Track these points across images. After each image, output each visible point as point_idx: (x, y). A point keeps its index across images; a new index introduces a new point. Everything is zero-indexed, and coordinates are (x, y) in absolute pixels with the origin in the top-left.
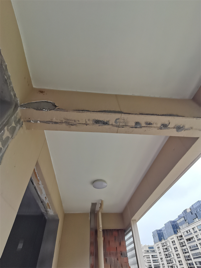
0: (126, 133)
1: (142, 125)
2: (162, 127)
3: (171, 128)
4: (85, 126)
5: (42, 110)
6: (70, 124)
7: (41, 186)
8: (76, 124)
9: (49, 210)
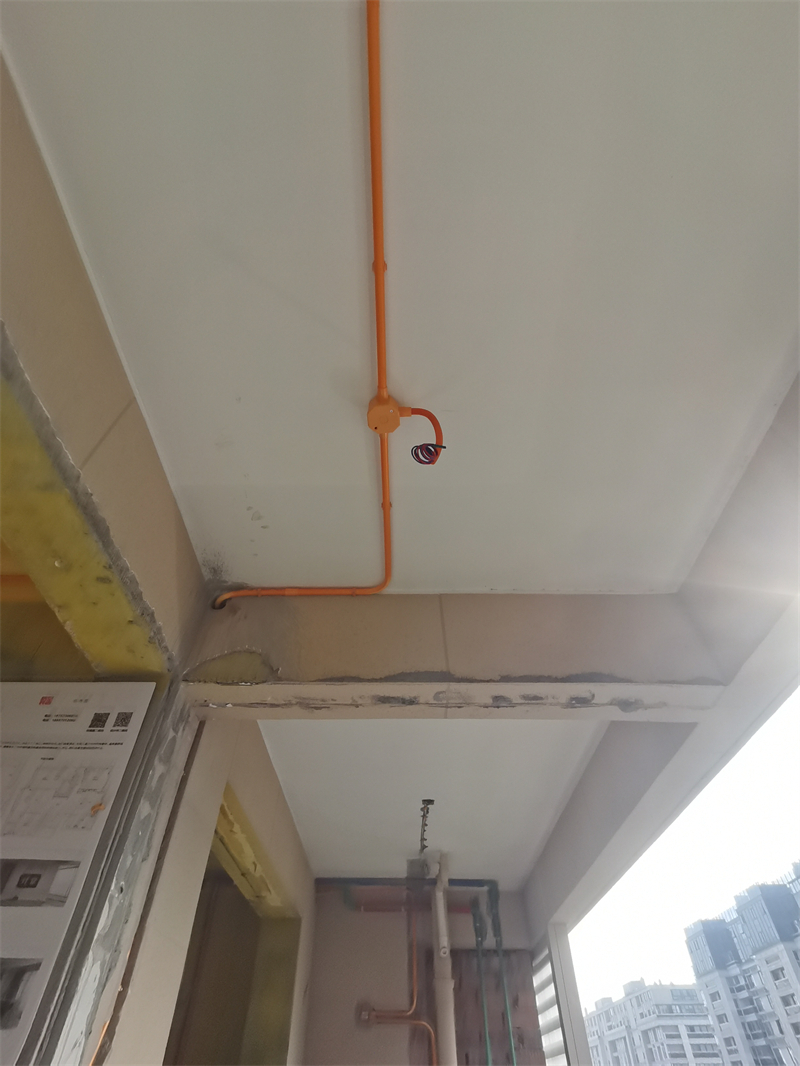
0: (472, 716)
1: (515, 702)
2: (574, 704)
3: (603, 705)
4: (353, 708)
5: (237, 684)
6: (312, 706)
7: (240, 837)
8: (328, 706)
9: (265, 893)
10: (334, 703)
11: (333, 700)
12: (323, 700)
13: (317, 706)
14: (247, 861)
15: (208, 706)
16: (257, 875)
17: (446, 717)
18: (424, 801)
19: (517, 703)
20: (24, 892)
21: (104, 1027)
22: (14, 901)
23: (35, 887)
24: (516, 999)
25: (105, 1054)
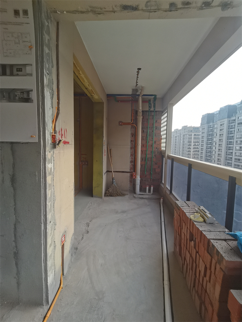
0: (159, 18)
2: (203, 7)
3: (215, 7)
7: (82, 76)
8: (103, 12)
9: (93, 95)
10: (105, 10)
11: (105, 8)
12: (101, 9)
13: (99, 12)
14: (86, 84)
15: (57, 12)
16: (90, 89)
17: (149, 19)
18: (138, 69)
19: (178, 8)
20: (19, 73)
21: (56, 108)
22: (18, 75)
23: (22, 71)
24: (157, 121)
25: (59, 114)
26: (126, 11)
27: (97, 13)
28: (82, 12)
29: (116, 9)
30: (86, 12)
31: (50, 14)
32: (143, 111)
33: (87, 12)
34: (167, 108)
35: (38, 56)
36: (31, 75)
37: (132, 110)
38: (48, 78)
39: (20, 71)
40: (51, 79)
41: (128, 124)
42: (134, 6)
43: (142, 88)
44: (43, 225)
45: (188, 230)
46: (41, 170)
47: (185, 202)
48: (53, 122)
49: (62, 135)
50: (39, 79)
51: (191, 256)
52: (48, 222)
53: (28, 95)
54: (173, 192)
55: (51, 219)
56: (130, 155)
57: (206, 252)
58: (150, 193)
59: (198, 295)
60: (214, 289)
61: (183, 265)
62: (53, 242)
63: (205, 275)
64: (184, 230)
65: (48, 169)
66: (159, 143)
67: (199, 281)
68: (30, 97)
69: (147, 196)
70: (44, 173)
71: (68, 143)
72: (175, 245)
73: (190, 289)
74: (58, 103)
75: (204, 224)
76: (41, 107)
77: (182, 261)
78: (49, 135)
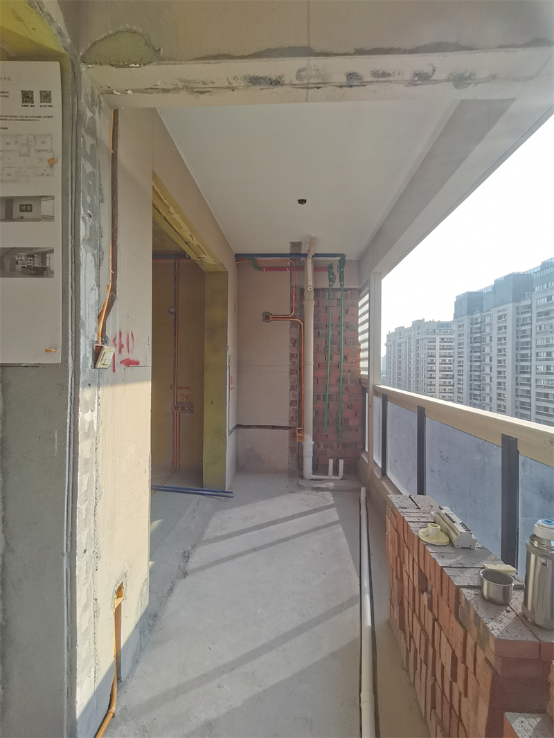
0: (328, 99)
1: (365, 80)
2: (416, 81)
3: (440, 81)
4: (230, 92)
5: (128, 66)
6: (196, 90)
7: (176, 216)
8: (209, 90)
9: (203, 256)
10: (213, 86)
11: (213, 83)
12: (204, 83)
13: (200, 90)
14: (187, 234)
15: (113, 93)
16: (195, 244)
17: (307, 101)
18: (299, 201)
19: (367, 82)
20: (25, 214)
21: (108, 287)
22: (22, 219)
23: (31, 211)
24: (348, 310)
25: (114, 299)
26: (257, 87)
27: (196, 92)
28: (165, 91)
29: (235, 84)
30: (174, 89)
31: (99, 96)
32: (316, 290)
33: (176, 90)
34: (368, 283)
35: (67, 180)
36: (51, 218)
37: (292, 287)
38: (89, 224)
39: (27, 211)
40: (97, 225)
41: (285, 318)
42: (274, 78)
43: (312, 241)
44: (65, 559)
45: (416, 566)
46: (66, 426)
47: (410, 497)
48: (99, 317)
49: (121, 346)
50: (68, 228)
51: (423, 629)
52: (79, 551)
53: (44, 262)
54: (389, 474)
55: (86, 543)
56: (289, 388)
57: (453, 618)
58: (338, 476)
59: (443, 729)
60: (476, 713)
61: (408, 652)
62: (92, 601)
63: (454, 677)
64: (407, 567)
65: (83, 425)
66: (354, 361)
67: (443, 693)
68: (48, 265)
69: (331, 485)
70: (72, 434)
71: (137, 363)
72: (391, 603)
73: (425, 713)
74: (114, 277)
75: (448, 550)
76: (72, 287)
77: (406, 642)
78: (88, 347)
